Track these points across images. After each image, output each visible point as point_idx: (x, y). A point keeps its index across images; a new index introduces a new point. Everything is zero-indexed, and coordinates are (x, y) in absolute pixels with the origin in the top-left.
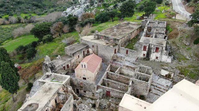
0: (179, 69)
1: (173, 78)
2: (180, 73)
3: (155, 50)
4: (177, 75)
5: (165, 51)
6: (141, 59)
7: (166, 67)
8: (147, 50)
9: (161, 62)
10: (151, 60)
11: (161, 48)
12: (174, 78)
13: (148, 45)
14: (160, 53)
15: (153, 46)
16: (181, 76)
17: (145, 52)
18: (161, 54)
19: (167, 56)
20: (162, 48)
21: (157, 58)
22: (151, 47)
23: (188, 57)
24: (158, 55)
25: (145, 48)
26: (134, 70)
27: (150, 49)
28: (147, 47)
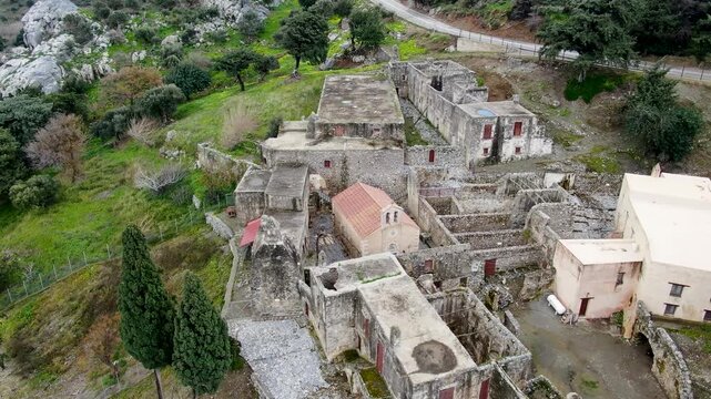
0: (583, 162)
1: (574, 187)
2: (587, 170)
3: (512, 132)
4: (582, 177)
5: (537, 129)
6: (479, 164)
7: (555, 166)
8: (492, 135)
9: (528, 158)
10: (503, 160)
11: (527, 123)
12: (577, 185)
13: (496, 120)
14: (525, 135)
15: (506, 122)
16: (591, 175)
17: (489, 143)
18: (529, 138)
19: (542, 140)
20: (531, 122)
21: (518, 150)
22: (502, 125)
23: (579, 132)
24: (520, 141)
25: (488, 130)
26: (494, 193)
27: (499, 130)
28: (494, 128)
